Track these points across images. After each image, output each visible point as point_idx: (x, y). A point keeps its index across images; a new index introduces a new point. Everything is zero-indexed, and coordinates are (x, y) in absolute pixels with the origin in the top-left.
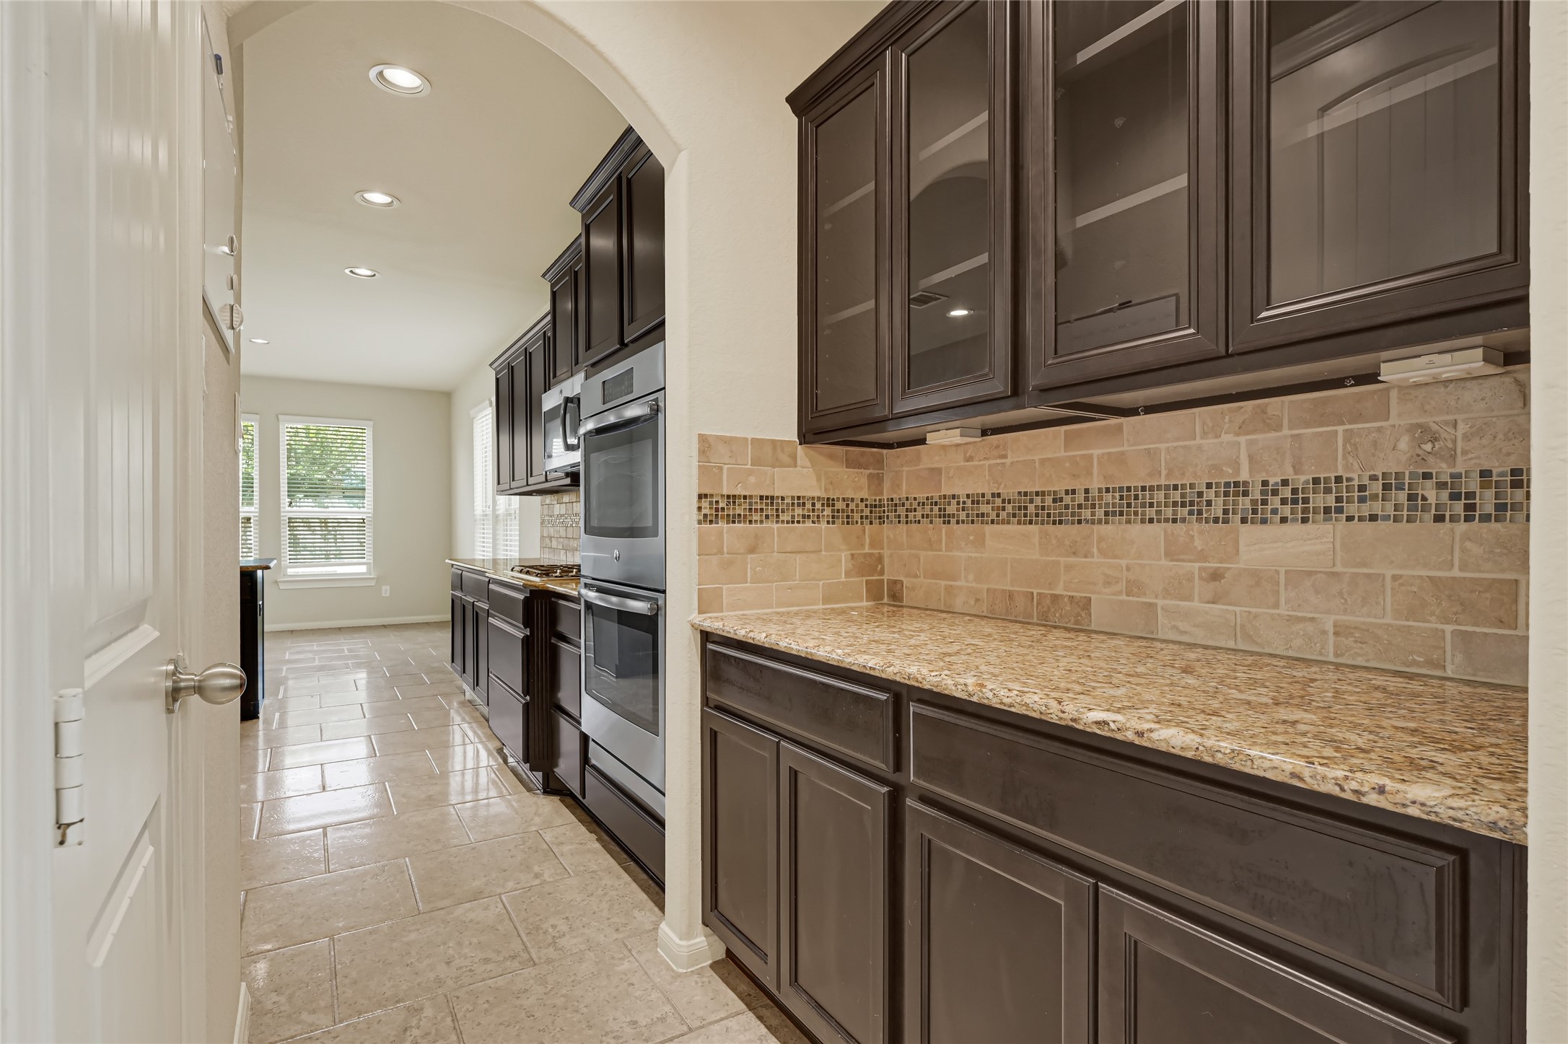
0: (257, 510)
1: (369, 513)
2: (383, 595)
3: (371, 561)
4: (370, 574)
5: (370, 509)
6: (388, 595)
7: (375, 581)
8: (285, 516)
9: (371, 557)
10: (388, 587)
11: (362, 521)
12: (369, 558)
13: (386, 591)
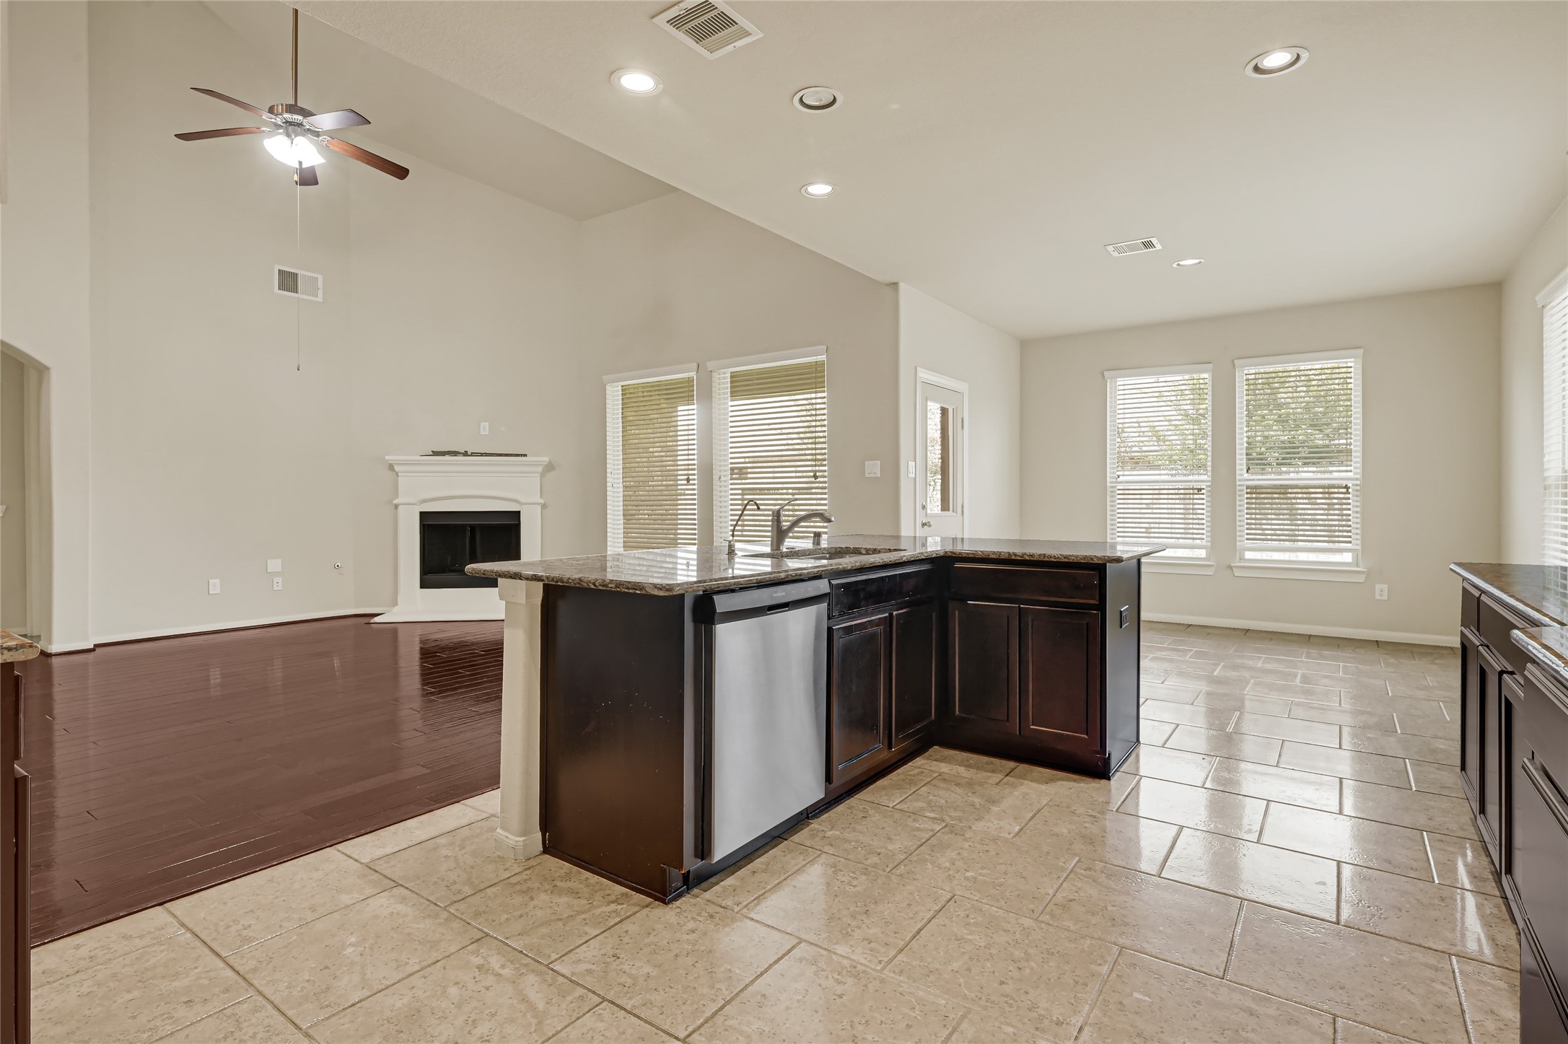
0: (1210, 479)
1: (1357, 479)
2: (1377, 597)
3: (1359, 547)
4: (1357, 566)
5: (1359, 474)
6: (1385, 597)
7: (1364, 576)
8: (1243, 485)
9: (1359, 542)
10: (1385, 587)
11: (1344, 490)
12: (1356, 544)
13: (1381, 591)
